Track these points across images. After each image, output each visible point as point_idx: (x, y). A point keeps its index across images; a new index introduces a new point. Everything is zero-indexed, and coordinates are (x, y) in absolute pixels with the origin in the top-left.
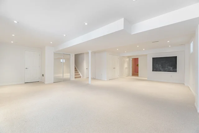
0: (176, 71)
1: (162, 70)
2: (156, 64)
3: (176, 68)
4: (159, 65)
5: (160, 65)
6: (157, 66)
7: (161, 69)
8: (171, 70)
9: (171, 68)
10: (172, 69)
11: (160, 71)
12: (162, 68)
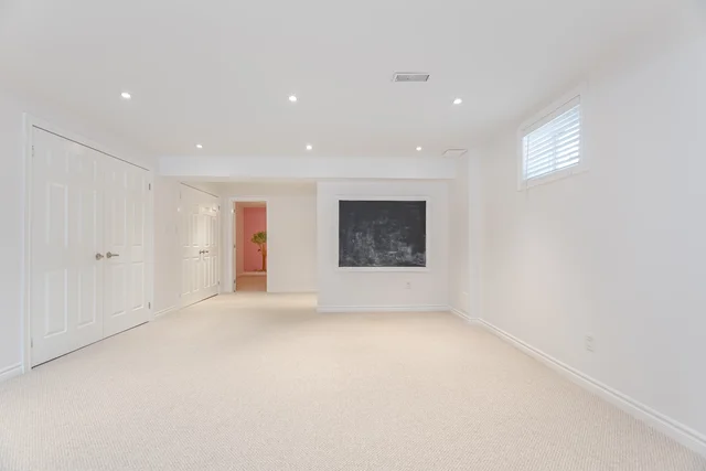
0: (422, 263)
1: (377, 259)
2: (355, 231)
3: (423, 250)
4: (365, 234)
5: (369, 239)
6: (360, 243)
7: (373, 254)
8: (409, 257)
9: (409, 250)
10: (413, 254)
11: (370, 263)
12: (377, 249)
